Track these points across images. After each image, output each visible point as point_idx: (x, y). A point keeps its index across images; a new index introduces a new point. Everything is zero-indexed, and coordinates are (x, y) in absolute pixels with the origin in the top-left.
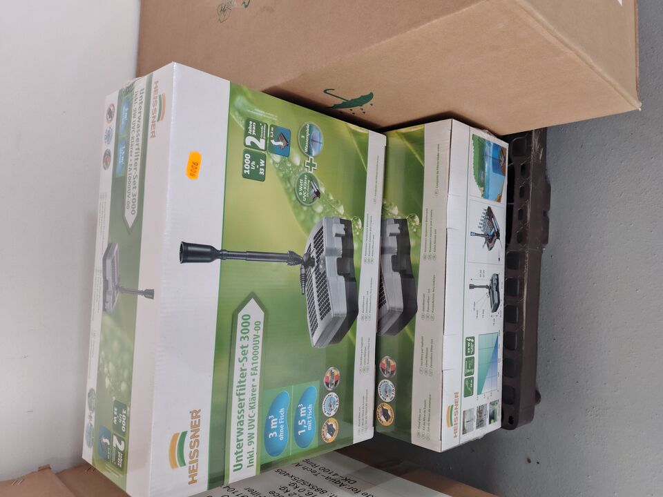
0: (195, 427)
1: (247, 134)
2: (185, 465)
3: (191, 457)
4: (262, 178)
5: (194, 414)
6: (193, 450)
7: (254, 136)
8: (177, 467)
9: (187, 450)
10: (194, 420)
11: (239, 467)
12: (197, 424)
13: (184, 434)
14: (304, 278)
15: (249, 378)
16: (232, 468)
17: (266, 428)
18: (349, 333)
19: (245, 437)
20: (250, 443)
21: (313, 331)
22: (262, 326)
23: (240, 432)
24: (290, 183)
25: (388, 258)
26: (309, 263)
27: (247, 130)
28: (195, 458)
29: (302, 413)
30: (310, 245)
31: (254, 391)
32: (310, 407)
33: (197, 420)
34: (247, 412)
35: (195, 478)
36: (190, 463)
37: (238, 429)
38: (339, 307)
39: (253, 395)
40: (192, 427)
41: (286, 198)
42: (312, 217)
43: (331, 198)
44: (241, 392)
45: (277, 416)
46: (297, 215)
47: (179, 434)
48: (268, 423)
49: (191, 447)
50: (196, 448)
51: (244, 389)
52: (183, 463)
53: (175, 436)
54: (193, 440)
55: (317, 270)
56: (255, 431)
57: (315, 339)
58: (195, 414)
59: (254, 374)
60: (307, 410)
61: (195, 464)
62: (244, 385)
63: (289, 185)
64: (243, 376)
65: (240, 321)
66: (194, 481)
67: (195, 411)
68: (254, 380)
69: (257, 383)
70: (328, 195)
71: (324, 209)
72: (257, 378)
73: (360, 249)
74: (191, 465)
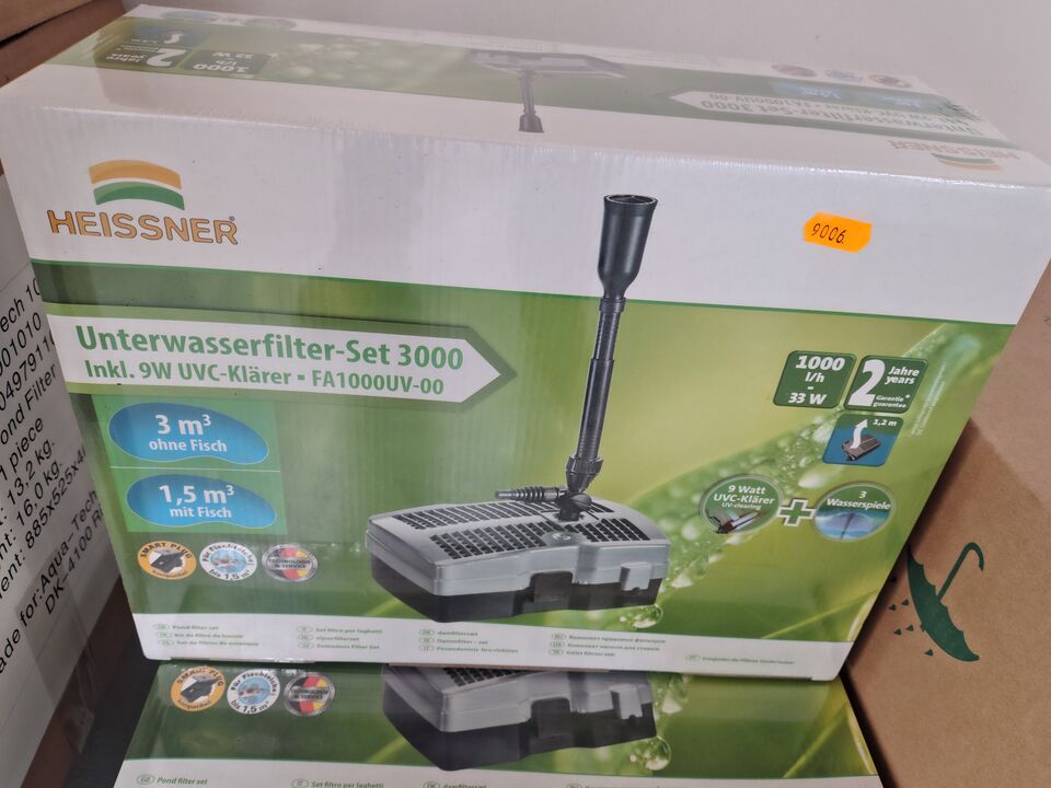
0: (192, 230)
1: (890, 363)
2: (99, 202)
3: (117, 217)
4: (780, 399)
5: (225, 228)
6: (135, 223)
7: (884, 379)
8: (94, 181)
9: (136, 207)
10: (210, 226)
11: (87, 339)
12: (202, 235)
13: (177, 201)
14: (534, 497)
15: (307, 365)
16: (85, 322)
17: (180, 407)
18: (395, 602)
19: (162, 355)
20: (146, 369)
21: (408, 519)
22: (432, 396)
23: (174, 344)
24: (762, 463)
25: (563, 690)
26: (569, 506)
27: (900, 363)
28: (114, 228)
29: (211, 495)
30: (609, 510)
31: (273, 378)
32: (226, 513)
33: (211, 235)
34: (223, 361)
35: (63, 229)
36: (103, 216)
37: (183, 338)
38: (456, 580)
39: (265, 375)
40: (196, 222)
41: (727, 453)
42: (673, 515)
43: (712, 559)
44: (274, 347)
45: (209, 436)
46: (683, 481)
47: (179, 186)
48: (194, 413)
49: (143, 220)
50: (140, 230)
51: (281, 354)
52: (104, 196)
53: (173, 178)
54: (161, 224)
55: (549, 527)
56: (176, 380)
57: (388, 522)
58: (226, 230)
59: (315, 379)
60: (218, 506)
61: (99, 228)
62: (290, 355)
63: (756, 461)
64: (314, 350)
65: (448, 344)
66: (55, 224)
67: (234, 229)
68: (301, 377)
69: (294, 386)
70: (720, 551)
71: (688, 543)
72: (306, 386)
73: (586, 625)
74: (97, 219)
